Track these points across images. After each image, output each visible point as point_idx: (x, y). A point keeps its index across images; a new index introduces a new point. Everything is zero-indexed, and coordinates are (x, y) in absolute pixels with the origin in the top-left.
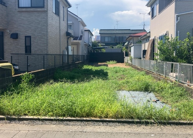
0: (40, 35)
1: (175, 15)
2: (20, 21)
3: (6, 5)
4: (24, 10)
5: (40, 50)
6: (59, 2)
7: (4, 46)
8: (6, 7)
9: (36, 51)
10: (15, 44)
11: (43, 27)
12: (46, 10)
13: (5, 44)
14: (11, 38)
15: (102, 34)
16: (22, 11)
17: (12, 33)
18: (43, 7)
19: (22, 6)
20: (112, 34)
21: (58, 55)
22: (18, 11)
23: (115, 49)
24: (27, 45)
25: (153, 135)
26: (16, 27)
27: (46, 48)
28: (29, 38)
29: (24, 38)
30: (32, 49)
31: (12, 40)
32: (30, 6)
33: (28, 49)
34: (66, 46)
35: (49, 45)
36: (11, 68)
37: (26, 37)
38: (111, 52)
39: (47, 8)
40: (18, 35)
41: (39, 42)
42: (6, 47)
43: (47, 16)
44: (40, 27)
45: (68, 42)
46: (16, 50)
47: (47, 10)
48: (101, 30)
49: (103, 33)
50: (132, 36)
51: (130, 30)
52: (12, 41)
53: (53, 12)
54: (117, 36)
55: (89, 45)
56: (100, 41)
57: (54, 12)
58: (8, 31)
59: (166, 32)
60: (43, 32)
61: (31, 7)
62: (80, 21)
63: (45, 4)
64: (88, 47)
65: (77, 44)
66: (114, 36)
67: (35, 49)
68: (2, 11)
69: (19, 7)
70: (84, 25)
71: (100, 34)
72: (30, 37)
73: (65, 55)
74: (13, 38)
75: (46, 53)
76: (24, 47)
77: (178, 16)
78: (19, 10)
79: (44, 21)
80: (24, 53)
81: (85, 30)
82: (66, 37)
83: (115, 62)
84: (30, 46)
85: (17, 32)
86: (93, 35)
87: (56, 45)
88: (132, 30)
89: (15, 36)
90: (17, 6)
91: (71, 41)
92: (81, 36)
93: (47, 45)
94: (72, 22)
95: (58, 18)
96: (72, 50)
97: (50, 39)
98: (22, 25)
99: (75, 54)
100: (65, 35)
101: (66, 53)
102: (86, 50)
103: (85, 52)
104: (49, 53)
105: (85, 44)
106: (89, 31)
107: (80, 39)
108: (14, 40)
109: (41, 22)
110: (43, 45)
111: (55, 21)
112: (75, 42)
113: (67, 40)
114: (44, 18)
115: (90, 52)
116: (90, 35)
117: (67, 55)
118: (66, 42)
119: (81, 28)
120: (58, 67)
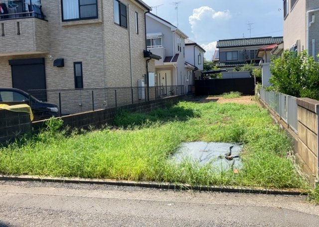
0: (94, 60)
1: (306, 12)
2: (66, 40)
3: (46, 19)
4: (70, 23)
5: (96, 82)
6: (126, 7)
7: (47, 79)
8: (47, 21)
9: (89, 83)
10: (61, 74)
11: (98, 48)
12: (100, 21)
13: (47, 75)
14: (54, 66)
15: (222, 47)
16: (68, 26)
17: (56, 58)
18: (96, 17)
19: (68, 19)
20: (239, 46)
21: (128, 88)
22: (63, 26)
23: (240, 73)
24: (77, 75)
25: (170, 205)
26: (61, 49)
27: (103, 79)
28: (80, 65)
29: (73, 65)
30: (84, 80)
31: (56, 69)
32: (78, 17)
33: (79, 82)
34: (145, 73)
35: (108, 74)
36: (29, 111)
37: (75, 63)
38: (231, 78)
39: (103, 18)
40: (65, 61)
41: (93, 70)
42: (49, 80)
43: (103, 30)
44: (94, 47)
45: (147, 67)
46: (63, 83)
47: (103, 21)
48: (220, 41)
49: (224, 47)
50: (263, 50)
51: (270, 37)
52: (57, 71)
53: (115, 23)
54: (247, 49)
55: (196, 69)
56: (218, 60)
57: (118, 23)
58: (51, 56)
59: (295, 43)
60: (98, 55)
61: (80, 19)
62: (174, 31)
63: (100, 13)
64: (193, 71)
65: (171, 68)
66: (242, 49)
67: (88, 81)
68: (40, 28)
69: (63, 20)
70: (183, 36)
71: (217, 47)
72: (80, 63)
73: (141, 87)
74: (58, 67)
75: (103, 86)
76: (74, 79)
77: (311, 14)
78: (63, 25)
79: (99, 38)
80: (73, 87)
81: (186, 45)
82: (143, 60)
83: (237, 94)
84: (82, 77)
85: (63, 57)
86: (205, 51)
87: (122, 73)
88: (274, 38)
89: (60, 63)
90: (61, 18)
91: (154, 64)
92: (177, 55)
93: (105, 74)
94: (160, 34)
95: (126, 30)
96: (163, 78)
97: (110, 64)
98: (69, 46)
99: (169, 84)
100: (142, 55)
101: (143, 84)
102: (189, 77)
103: (188, 80)
104: (109, 86)
105: (186, 68)
106: (195, 44)
107: (175, 60)
108: (59, 68)
109: (95, 39)
110: (99, 74)
111: (120, 35)
112: (165, 66)
113: (145, 63)
114: (99, 34)
115: (198, 79)
116: (197, 52)
117: (145, 87)
118: (144, 68)
119: (178, 41)
120: (122, 107)
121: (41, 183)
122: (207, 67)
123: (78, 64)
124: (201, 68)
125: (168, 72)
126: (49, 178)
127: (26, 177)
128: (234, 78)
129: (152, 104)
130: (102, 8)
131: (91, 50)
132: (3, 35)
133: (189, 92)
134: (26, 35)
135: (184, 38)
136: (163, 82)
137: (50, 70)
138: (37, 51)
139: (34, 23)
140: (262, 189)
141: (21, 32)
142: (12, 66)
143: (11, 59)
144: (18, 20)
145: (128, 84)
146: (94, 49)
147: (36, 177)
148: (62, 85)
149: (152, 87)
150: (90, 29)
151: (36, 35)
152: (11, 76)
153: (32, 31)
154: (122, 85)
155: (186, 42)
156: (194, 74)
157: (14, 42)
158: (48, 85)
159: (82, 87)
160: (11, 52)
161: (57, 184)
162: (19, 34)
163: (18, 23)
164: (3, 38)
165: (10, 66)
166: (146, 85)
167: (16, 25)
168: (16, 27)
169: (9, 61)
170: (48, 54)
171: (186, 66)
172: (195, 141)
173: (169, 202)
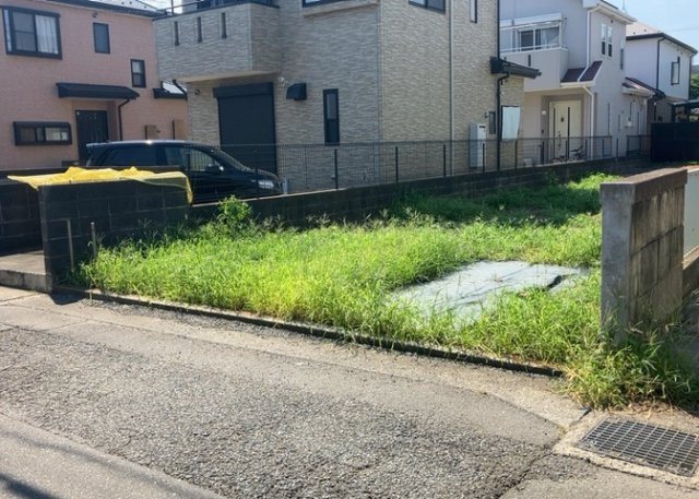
0: (360, 85)
2: (310, 45)
3: (276, 4)
4: (317, 10)
5: (362, 131)
7: (277, 124)
8: (278, 7)
9: (350, 132)
10: (302, 115)
11: (368, 58)
12: (373, 1)
13: (277, 116)
14: (288, 98)
16: (315, 15)
17: (292, 84)
22: (306, 17)
24: (329, 117)
25: (300, 364)
26: (301, 64)
27: (376, 123)
28: (334, 95)
29: (321, 96)
30: (341, 128)
31: (292, 105)
33: (332, 132)
34: (492, 107)
35: (386, 113)
36: (185, 184)
37: (326, 92)
40: (308, 88)
41: (359, 106)
42: (281, 127)
43: (378, 21)
44: (360, 57)
45: (498, 95)
46: (304, 133)
47: (379, 1)
52: (293, 108)
53: (411, 3)
55: (659, 95)
58: (283, 79)
60: (368, 75)
62: (590, 9)
64: (650, 102)
65: (579, 96)
67: (350, 129)
68: (263, 22)
69: (305, 5)
72: (335, 92)
73: (476, 141)
74: (296, 100)
75: (376, 138)
76: (323, 125)
78: (305, 13)
79: (370, 37)
80: (322, 140)
81: (629, 39)
82: (489, 79)
84: (337, 121)
85: (304, 80)
86: (695, 52)
87: (427, 111)
89: (299, 93)
91: (522, 88)
92: (597, 64)
93: (380, 114)
94: (558, 17)
95: (442, 16)
96: (562, 120)
97: (394, 92)
98: (315, 57)
99: (575, 133)
100: (486, 70)
101: (482, 134)
102: (634, 116)
103: (629, 124)
104: (387, 137)
105: (625, 94)
106: (661, 37)
107: (589, 76)
108: (298, 103)
109: (363, 41)
110: (369, 114)
111: (422, 28)
112: (567, 89)
113: (493, 86)
114: (370, 29)
115: (667, 119)
116: (668, 54)
117: (487, 140)
118: (491, 96)
119: (605, 31)
120: (412, 184)
123: (331, 95)
125: (575, 105)
126: (163, 302)
129: (501, 179)
131: (354, 65)
132: (200, 40)
133: (628, 152)
134: (236, 38)
135: (625, 23)
136: (561, 129)
137: (283, 106)
138: (254, 68)
139: (249, 13)
140: (492, 356)
141: (228, 34)
142: (219, 99)
143: (218, 86)
144: (223, 10)
145: (440, 133)
146: (361, 61)
147: (144, 299)
148: (302, 137)
149: (511, 141)
150: (354, 18)
151: (253, 38)
152: (217, 119)
153: (246, 29)
154: (423, 137)
155: (631, 31)
156: (652, 109)
157: (217, 52)
158: (278, 136)
159: (338, 140)
160: (211, 73)
161: (169, 314)
162: (224, 36)
163: (224, 14)
164: (201, 46)
165: (215, 100)
166: (494, 136)
167: (220, 19)
168: (221, 24)
169: (214, 90)
170: (276, 75)
171: (625, 90)
172: (510, 259)
173: (299, 360)
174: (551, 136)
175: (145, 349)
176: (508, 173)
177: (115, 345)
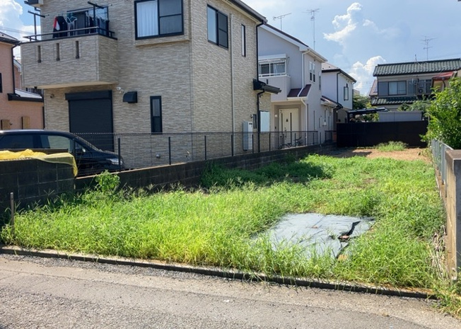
0: (177, 94)
2: (140, 66)
3: (115, 37)
4: (146, 42)
5: (179, 125)
6: (227, 17)
7: (114, 119)
8: (116, 39)
9: (170, 125)
10: (134, 113)
11: (183, 76)
12: (187, 38)
13: (115, 113)
14: (124, 101)
15: (382, 75)
16: (144, 46)
17: (126, 91)
18: (182, 33)
19: (144, 36)
20: (408, 74)
21: (227, 133)
22: (137, 47)
23: (407, 113)
24: (154, 115)
26: (133, 78)
27: (189, 120)
28: (158, 100)
29: (149, 99)
30: (163, 122)
31: (127, 106)
32: (157, 34)
33: (157, 125)
34: (256, 113)
35: (196, 113)
36: (72, 162)
37: (152, 98)
38: (392, 121)
39: (190, 34)
40: (138, 95)
41: (177, 108)
42: (118, 121)
43: (190, 51)
44: (177, 75)
45: (258, 103)
46: (135, 126)
47: (191, 38)
48: (379, 65)
50: (440, 79)
51: (458, 60)
52: (127, 108)
53: (209, 41)
54: (420, 79)
55: (340, 107)
56: (376, 94)
57: (215, 41)
58: (120, 88)
60: (183, 87)
61: (160, 36)
62: (303, 52)
63: (186, 27)
64: (335, 110)
65: (298, 106)
66: (413, 78)
67: (170, 123)
68: (106, 48)
69: (137, 38)
70: (318, 59)
71: (374, 76)
72: (159, 98)
73: (248, 133)
74: (129, 103)
75: (189, 130)
76: (150, 120)
78: (137, 44)
79: (184, 62)
80: (149, 131)
81: (323, 71)
82: (253, 94)
83: (400, 145)
84: (160, 117)
85: (136, 89)
86: (355, 81)
87: (219, 112)
89: (132, 98)
90: (134, 35)
91: (270, 99)
92: (308, 86)
93: (192, 114)
94: (284, 56)
95: (227, 51)
96: (287, 121)
97: (200, 99)
98: (145, 74)
99: (295, 128)
100: (251, 87)
101: (251, 129)
102: (327, 119)
103: (325, 124)
104: (197, 129)
105: (322, 105)
106: (339, 71)
107: (305, 93)
108: (132, 105)
109: (179, 64)
110: (184, 114)
111: (216, 59)
112: (290, 102)
113: (255, 98)
114: (185, 56)
115: (343, 121)
116: (343, 82)
117: (253, 132)
118: (254, 104)
119: (310, 66)
120: (214, 160)
121: (67, 262)
122: (358, 105)
123: (155, 100)
124: (348, 106)
125: (295, 112)
126: (80, 255)
127: (51, 252)
128: (396, 121)
129: (263, 158)
130: (190, 19)
131: (174, 80)
132: (58, 59)
133: (326, 141)
134: (87, 58)
135: (321, 62)
136: (287, 126)
137: (119, 106)
138: (100, 80)
139: (97, 42)
140: (370, 286)
141: (80, 56)
142: (69, 101)
143: (67, 92)
144: (77, 39)
145: (227, 128)
146: (178, 78)
147: (62, 253)
148: (134, 128)
149: (265, 133)
150: (173, 49)
151: (99, 58)
152: (68, 115)
153: (94, 53)
154: (217, 130)
155: (325, 67)
156: (335, 115)
157: (72, 68)
158: (115, 128)
159: (161, 131)
160: (67, 83)
161: (88, 264)
162: (78, 57)
163: (77, 42)
164: (58, 63)
165: (67, 101)
166: (256, 130)
167: (75, 45)
168: (75, 49)
169: (66, 94)
170: (116, 85)
171: (322, 103)
172: (307, 212)
173: (228, 298)
174: (280, 130)
175: (88, 295)
176: (266, 154)
177: (60, 294)
